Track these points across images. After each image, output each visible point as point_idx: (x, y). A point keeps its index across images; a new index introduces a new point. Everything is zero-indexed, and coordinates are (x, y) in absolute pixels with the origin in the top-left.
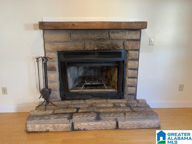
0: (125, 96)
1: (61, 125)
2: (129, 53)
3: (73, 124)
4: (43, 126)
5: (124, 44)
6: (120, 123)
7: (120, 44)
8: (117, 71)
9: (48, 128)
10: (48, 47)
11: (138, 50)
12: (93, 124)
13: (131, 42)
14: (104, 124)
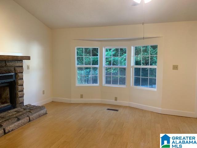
2: (18, 75)
3: (4, 129)
6: (31, 117)
11: (22, 73)
12: (16, 124)
13: (19, 68)
14: (23, 121)
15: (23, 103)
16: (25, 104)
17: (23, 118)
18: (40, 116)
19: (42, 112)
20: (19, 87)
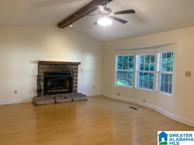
0: (73, 92)
1: (51, 101)
2: (74, 74)
3: (56, 101)
4: (43, 102)
5: (72, 70)
6: (73, 99)
7: (71, 70)
8: (69, 81)
9: (46, 103)
10: (40, 71)
11: (77, 72)
12: (63, 100)
13: (75, 69)
14: (68, 100)
15: (76, 91)
16: (78, 92)
17: (68, 98)
18: (81, 100)
19: (83, 98)
20: (74, 81)
